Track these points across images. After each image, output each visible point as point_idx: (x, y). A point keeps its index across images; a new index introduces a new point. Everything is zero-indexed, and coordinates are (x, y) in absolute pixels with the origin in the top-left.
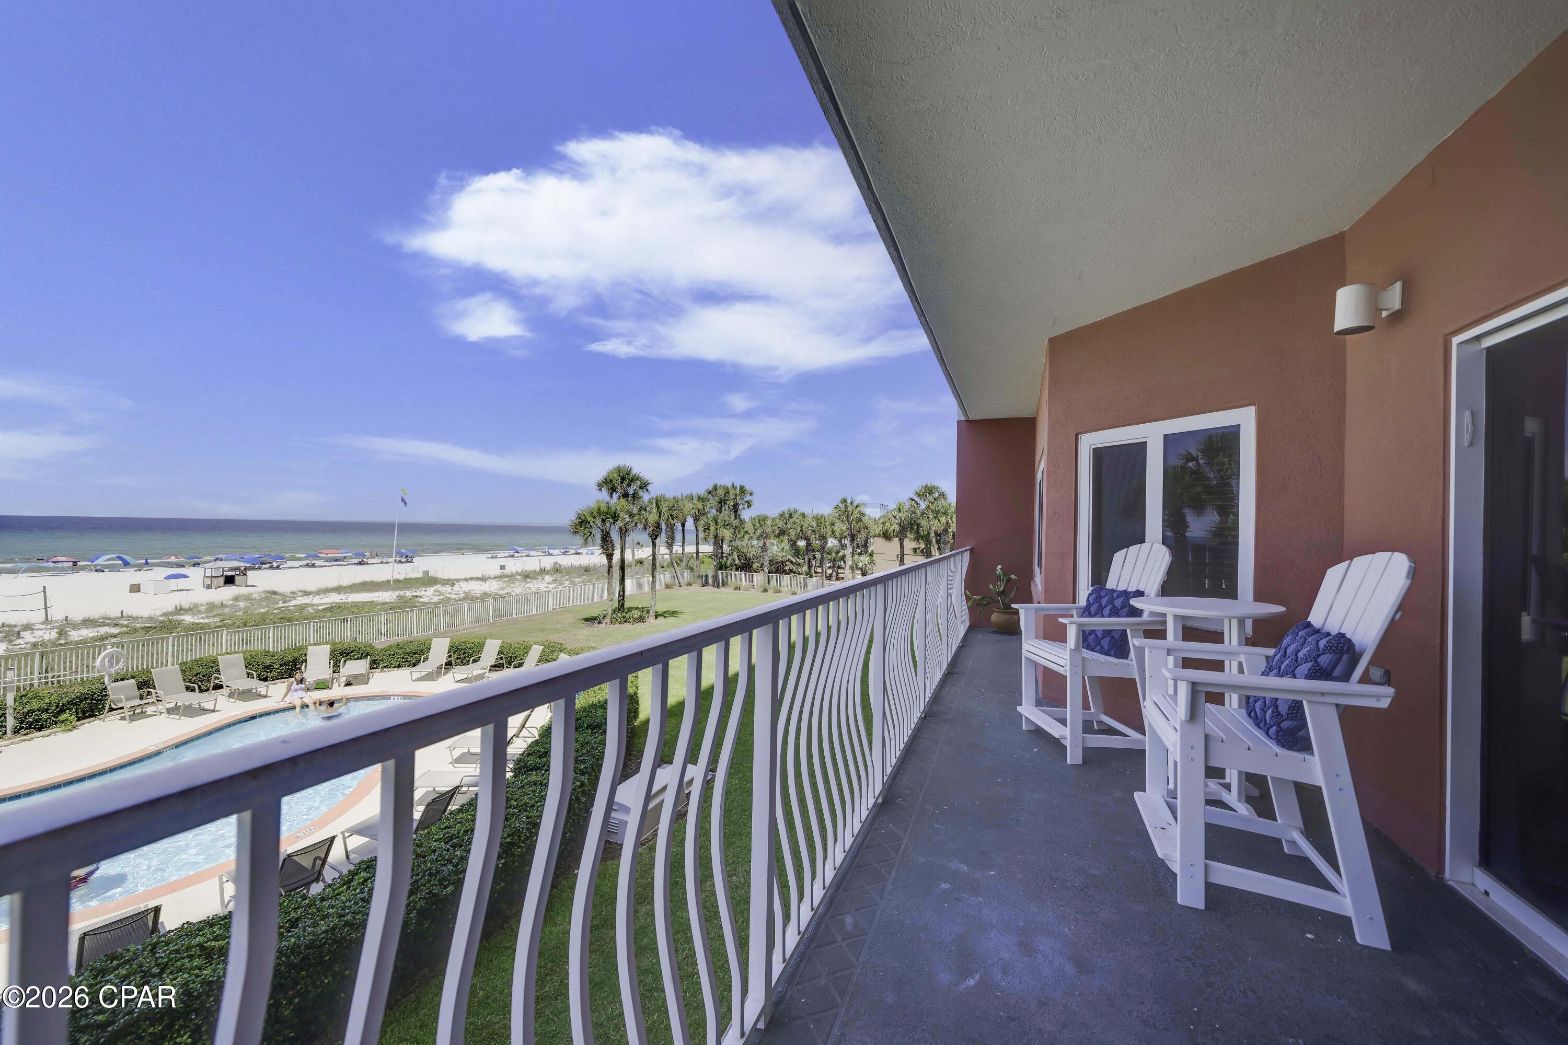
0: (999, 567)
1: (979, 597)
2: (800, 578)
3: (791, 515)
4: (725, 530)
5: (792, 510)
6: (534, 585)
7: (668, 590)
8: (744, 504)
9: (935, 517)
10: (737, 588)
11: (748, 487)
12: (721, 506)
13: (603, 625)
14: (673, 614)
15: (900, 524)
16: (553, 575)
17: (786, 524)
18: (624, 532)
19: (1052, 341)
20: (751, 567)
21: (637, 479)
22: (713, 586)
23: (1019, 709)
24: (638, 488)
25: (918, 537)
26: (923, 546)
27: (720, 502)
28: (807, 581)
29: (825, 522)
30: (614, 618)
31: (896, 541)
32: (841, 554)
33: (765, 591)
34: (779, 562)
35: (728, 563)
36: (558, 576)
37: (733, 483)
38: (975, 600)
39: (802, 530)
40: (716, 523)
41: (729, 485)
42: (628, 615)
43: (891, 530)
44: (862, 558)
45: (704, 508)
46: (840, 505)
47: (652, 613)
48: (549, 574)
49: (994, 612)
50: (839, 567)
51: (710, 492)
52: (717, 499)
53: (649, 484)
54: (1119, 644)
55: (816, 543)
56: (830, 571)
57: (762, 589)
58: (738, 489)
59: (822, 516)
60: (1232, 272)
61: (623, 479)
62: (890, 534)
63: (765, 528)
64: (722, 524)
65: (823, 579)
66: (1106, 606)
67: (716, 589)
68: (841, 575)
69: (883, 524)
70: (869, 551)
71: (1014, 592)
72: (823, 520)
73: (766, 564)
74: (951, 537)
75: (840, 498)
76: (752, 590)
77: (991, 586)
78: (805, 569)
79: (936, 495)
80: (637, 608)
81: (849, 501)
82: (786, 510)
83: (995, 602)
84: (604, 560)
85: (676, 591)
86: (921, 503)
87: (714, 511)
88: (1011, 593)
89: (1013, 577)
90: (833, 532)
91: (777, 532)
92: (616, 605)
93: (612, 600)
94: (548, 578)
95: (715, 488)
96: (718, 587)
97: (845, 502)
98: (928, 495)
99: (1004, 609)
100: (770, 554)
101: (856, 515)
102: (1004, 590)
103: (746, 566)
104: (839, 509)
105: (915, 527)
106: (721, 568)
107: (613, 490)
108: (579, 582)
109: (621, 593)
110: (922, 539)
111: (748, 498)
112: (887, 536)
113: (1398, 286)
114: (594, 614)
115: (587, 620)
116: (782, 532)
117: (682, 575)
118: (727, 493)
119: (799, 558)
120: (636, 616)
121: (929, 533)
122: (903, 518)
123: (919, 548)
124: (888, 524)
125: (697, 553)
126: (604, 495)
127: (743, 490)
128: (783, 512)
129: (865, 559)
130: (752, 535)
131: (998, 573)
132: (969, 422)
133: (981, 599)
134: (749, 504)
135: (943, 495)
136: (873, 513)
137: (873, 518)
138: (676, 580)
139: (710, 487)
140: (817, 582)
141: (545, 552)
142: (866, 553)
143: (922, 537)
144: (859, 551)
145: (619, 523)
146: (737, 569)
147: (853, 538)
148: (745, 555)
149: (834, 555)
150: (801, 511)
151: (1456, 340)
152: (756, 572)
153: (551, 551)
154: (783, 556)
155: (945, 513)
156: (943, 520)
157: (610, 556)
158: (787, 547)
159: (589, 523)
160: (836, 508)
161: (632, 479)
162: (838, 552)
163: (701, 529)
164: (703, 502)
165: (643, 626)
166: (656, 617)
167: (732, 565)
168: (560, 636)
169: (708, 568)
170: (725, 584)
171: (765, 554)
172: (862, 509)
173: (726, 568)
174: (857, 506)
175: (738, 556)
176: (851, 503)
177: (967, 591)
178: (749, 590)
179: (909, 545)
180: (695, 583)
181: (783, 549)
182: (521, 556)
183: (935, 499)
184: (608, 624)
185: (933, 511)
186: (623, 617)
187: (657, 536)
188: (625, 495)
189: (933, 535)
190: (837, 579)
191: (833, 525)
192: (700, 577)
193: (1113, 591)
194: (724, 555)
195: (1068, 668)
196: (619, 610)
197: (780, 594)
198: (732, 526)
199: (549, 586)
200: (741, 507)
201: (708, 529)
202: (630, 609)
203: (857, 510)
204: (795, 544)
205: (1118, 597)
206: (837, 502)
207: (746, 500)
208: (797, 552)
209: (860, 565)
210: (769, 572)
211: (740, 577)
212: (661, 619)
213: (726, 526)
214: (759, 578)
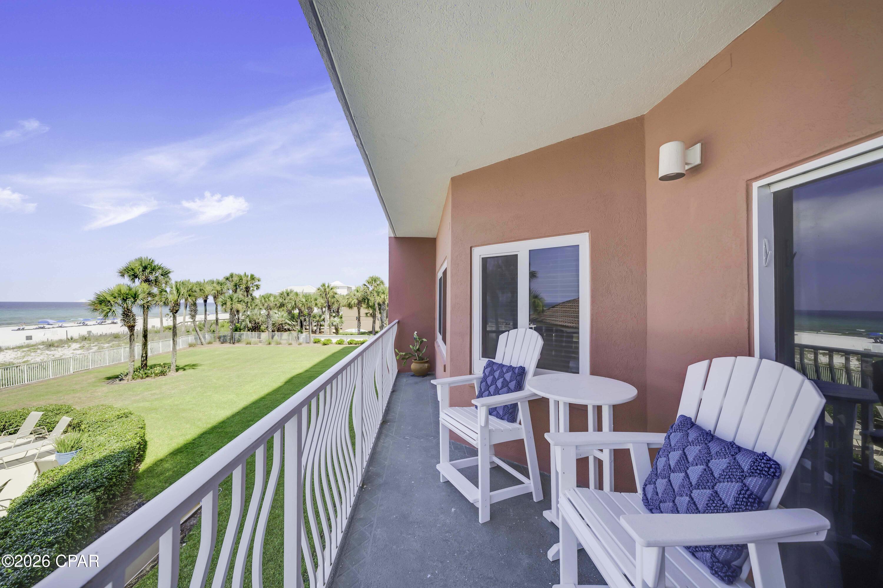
0: (416, 332)
1: (404, 354)
2: (294, 334)
3: (288, 295)
4: (238, 305)
5: (289, 290)
6: (58, 353)
7: (192, 348)
8: (254, 287)
9: (378, 295)
10: (249, 343)
11: (257, 275)
12: (237, 289)
13: (125, 382)
14: (193, 366)
15: (358, 299)
16: (81, 343)
17: (285, 300)
18: (146, 308)
19: (453, 179)
20: (260, 328)
21: (159, 269)
22: (230, 343)
23: (438, 467)
24: (160, 275)
25: (368, 306)
26: (371, 311)
27: (236, 285)
28: (299, 336)
29: (311, 298)
30: (135, 375)
31: (355, 309)
32: (322, 317)
33: (269, 344)
34: (280, 325)
35: (242, 327)
36: (86, 344)
37: (245, 273)
38: (401, 355)
39: (295, 304)
40: (232, 300)
41: (242, 274)
42: (149, 372)
43: (353, 303)
44: (336, 319)
45: (222, 290)
46: (321, 288)
47: (173, 367)
48: (77, 342)
49: (412, 362)
50: (321, 325)
51: (227, 279)
52: (233, 283)
53: (170, 272)
54: (510, 411)
55: (306, 312)
56: (315, 328)
57: (267, 343)
58: (249, 277)
59: (310, 295)
60: (573, 138)
61: (145, 268)
62: (352, 305)
63: (269, 303)
64: (236, 300)
65: (309, 334)
66: (498, 379)
67: (232, 345)
68: (322, 330)
69: (348, 299)
70: (340, 314)
71: (425, 349)
72: (309, 298)
73: (270, 326)
74: (386, 306)
75: (321, 284)
76: (260, 344)
77: (411, 346)
78: (298, 327)
79: (378, 282)
80: (160, 365)
81: (327, 285)
82: (285, 291)
83: (413, 356)
84: (126, 329)
85: (199, 349)
86: (370, 287)
87: (231, 292)
88: (423, 350)
89: (425, 340)
90: (316, 304)
91: (278, 305)
92: (138, 364)
93: (134, 361)
94: (75, 346)
95: (232, 276)
96: (234, 343)
97: (324, 286)
98: (374, 282)
99: (419, 360)
100: (272, 320)
101: (331, 294)
102: (419, 348)
103: (256, 328)
104: (320, 290)
105: (366, 301)
106: (236, 330)
107: (135, 276)
108: (108, 347)
109: (144, 355)
110: (371, 308)
111: (257, 283)
112: (350, 306)
113: (698, 146)
114: (117, 372)
115: (109, 378)
116: (282, 305)
117: (204, 338)
118: (241, 279)
119: (294, 321)
120: (157, 371)
121: (374, 304)
122: (360, 296)
123: (369, 313)
124: (351, 300)
125: (217, 320)
126: (126, 281)
127: (253, 278)
128: (283, 292)
129: (337, 320)
130: (261, 307)
131: (415, 337)
132: (396, 238)
133: (405, 355)
134: (258, 287)
135: (382, 282)
136: (342, 292)
137: (343, 295)
138: (199, 341)
139: (228, 275)
140: (306, 336)
141: (80, 323)
142: (338, 316)
143: (371, 307)
144: (334, 314)
145: (139, 302)
146: (249, 330)
147: (329, 307)
148: (255, 321)
149: (318, 318)
150: (295, 291)
151: (756, 185)
152: (263, 331)
153: (86, 323)
154: (283, 321)
155: (383, 293)
156: (382, 296)
157: (131, 328)
158: (285, 314)
159: (110, 302)
160: (319, 289)
161: (154, 269)
162: (320, 316)
163: (220, 304)
164: (221, 285)
165: (164, 379)
166: (177, 370)
167: (245, 327)
168: (77, 395)
169: (226, 331)
170: (239, 341)
171: (269, 319)
172: (335, 290)
173: (240, 330)
174: (332, 289)
175: (250, 322)
176: (328, 287)
177: (396, 350)
178: (257, 344)
179: (363, 311)
180: (215, 341)
181: (283, 316)
182: (53, 328)
183: (378, 285)
184: (130, 380)
185: (376, 292)
186: (145, 374)
187: (177, 311)
188: (147, 281)
189: (376, 305)
190: (320, 332)
191: (316, 300)
192: (219, 338)
193: (502, 366)
194: (240, 320)
195: (479, 442)
196: (142, 367)
197: (280, 345)
198: (244, 302)
199: (75, 352)
200: (251, 289)
201: (225, 304)
202: (153, 367)
203: (332, 291)
204: (291, 312)
205: (507, 372)
206: (319, 286)
207: (255, 284)
208: (293, 318)
209: (334, 323)
210: (273, 331)
211: (252, 336)
212: (181, 372)
213: (239, 302)
214: (264, 336)
